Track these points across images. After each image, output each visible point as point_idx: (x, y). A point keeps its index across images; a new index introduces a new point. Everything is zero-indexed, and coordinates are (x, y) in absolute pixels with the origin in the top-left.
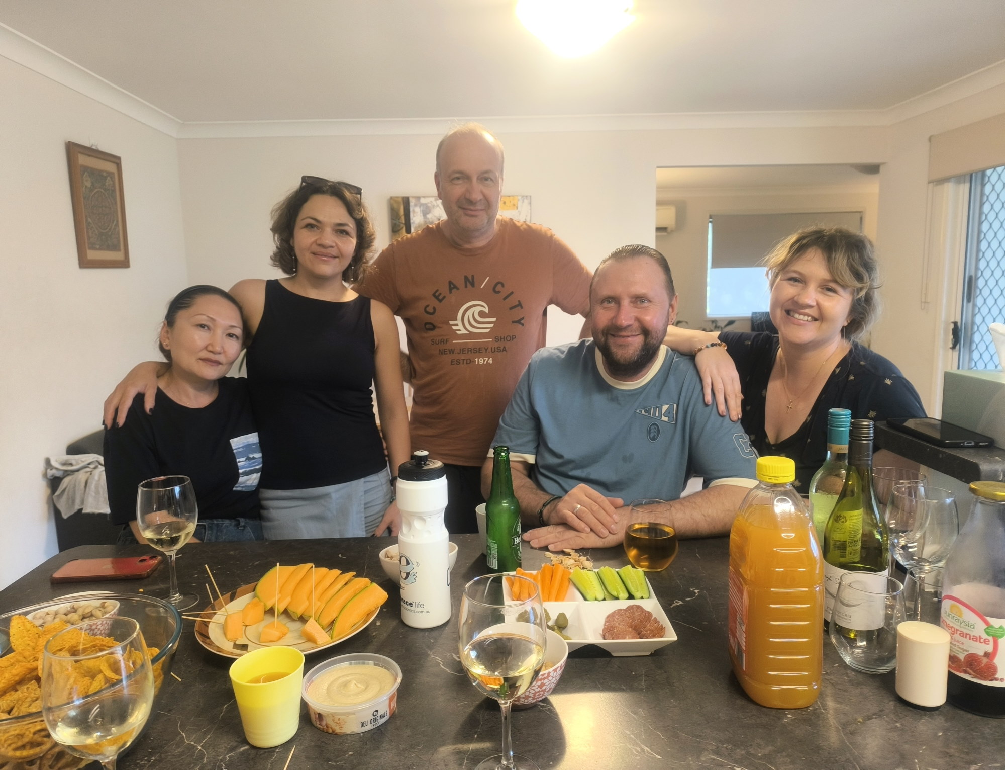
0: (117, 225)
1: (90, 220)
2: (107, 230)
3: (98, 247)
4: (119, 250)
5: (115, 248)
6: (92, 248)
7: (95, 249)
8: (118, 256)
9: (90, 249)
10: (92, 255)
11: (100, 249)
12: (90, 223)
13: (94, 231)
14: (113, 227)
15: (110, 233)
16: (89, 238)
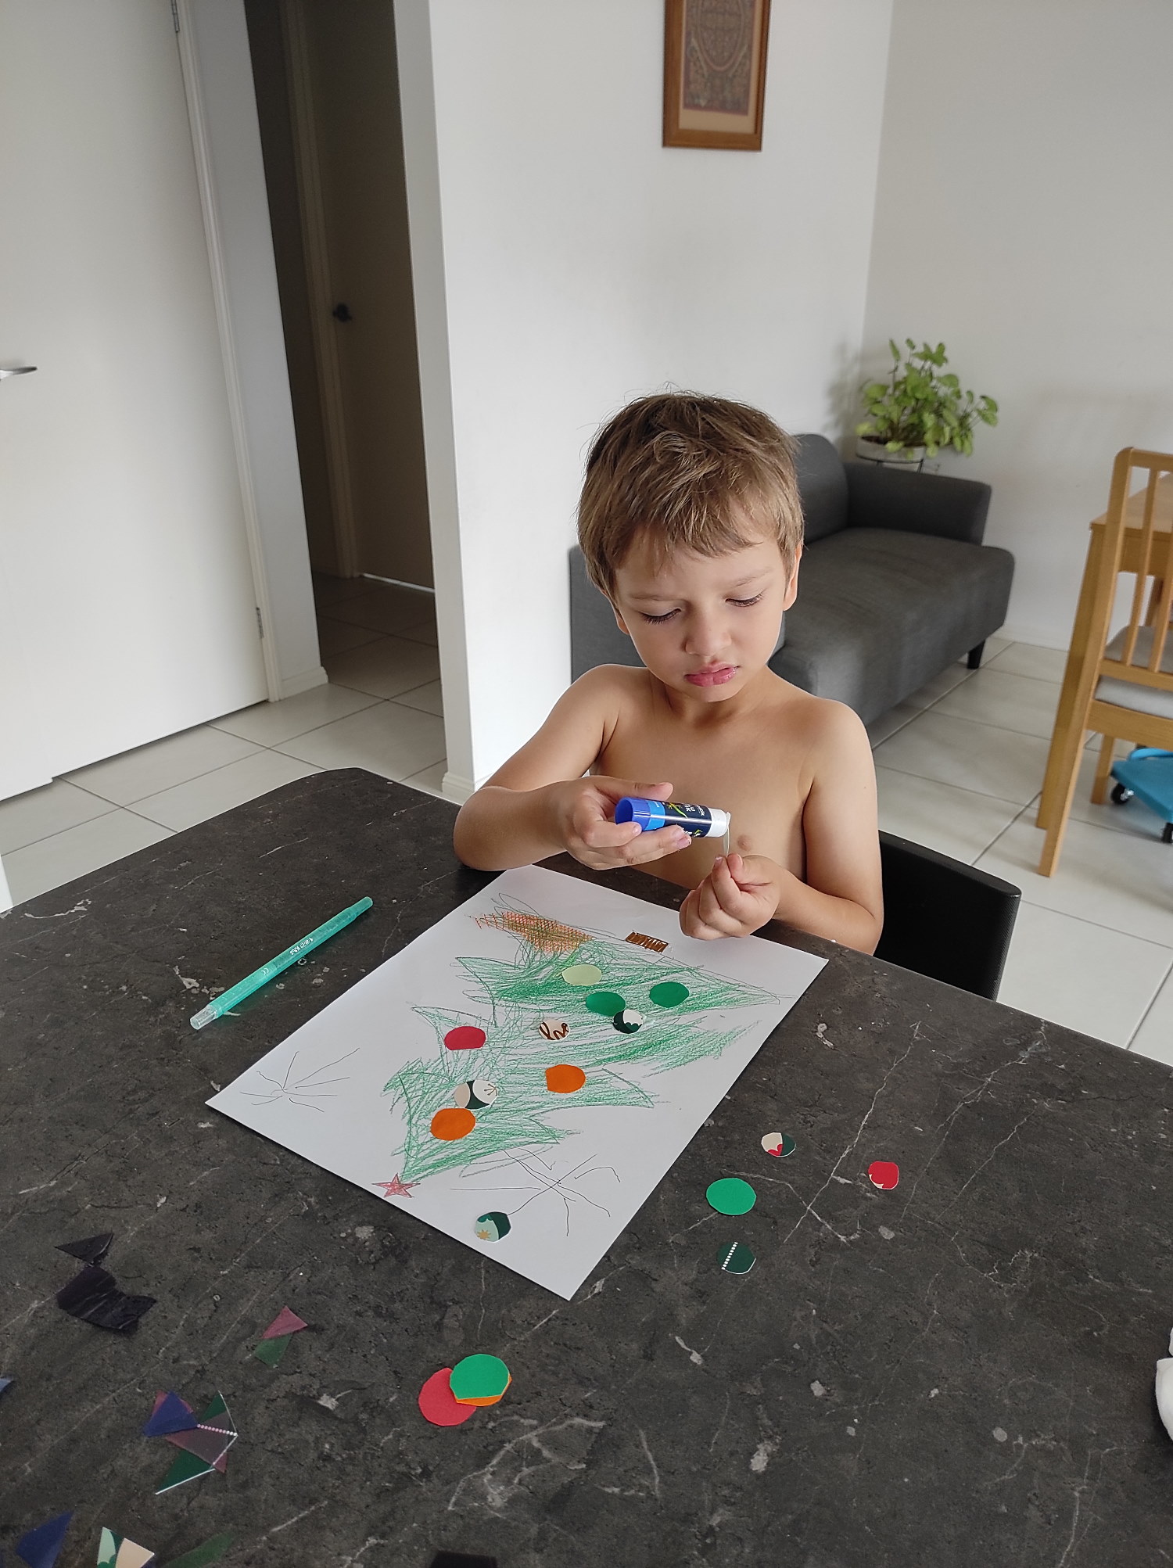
0: (748, 56)
1: (694, 42)
2: (726, 67)
3: (703, 103)
4: (745, 112)
5: (739, 108)
6: (692, 105)
7: (697, 107)
8: (742, 124)
9: (686, 106)
10: (689, 119)
11: (709, 108)
12: (693, 48)
13: (701, 67)
14: (740, 59)
15: (730, 75)
16: (687, 83)
